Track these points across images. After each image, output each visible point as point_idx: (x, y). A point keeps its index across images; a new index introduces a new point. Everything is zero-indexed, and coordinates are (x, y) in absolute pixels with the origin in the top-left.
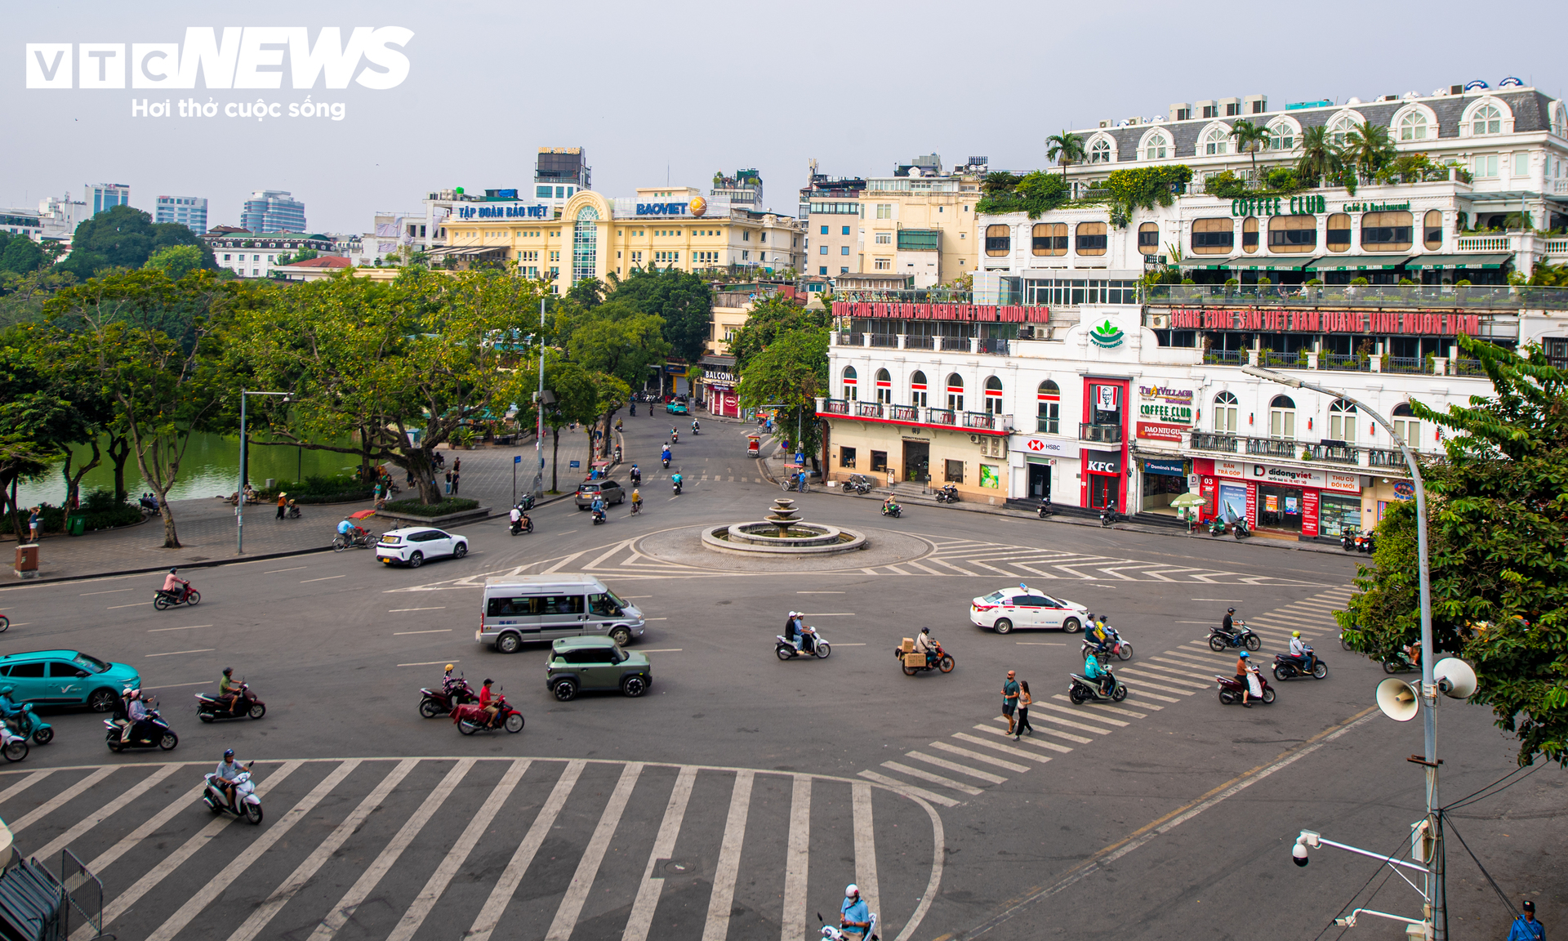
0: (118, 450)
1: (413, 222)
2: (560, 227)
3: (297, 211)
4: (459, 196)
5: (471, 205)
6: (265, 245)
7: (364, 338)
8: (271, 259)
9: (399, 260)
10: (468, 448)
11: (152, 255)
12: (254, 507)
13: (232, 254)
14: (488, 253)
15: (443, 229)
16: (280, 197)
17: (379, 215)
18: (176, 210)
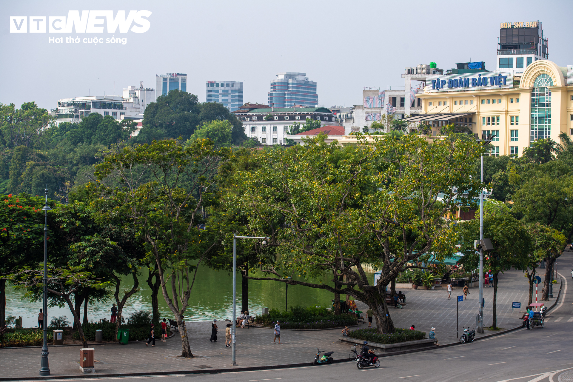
0: (154, 281)
1: (394, 94)
2: (518, 94)
3: (311, 89)
4: (432, 70)
5: (442, 77)
6: (281, 118)
7: (326, 193)
8: (285, 129)
9: (382, 127)
10: (428, 288)
11: (196, 129)
12: (251, 329)
13: (257, 126)
14: (456, 119)
15: (419, 100)
16: (297, 78)
17: (366, 89)
18: (220, 92)
